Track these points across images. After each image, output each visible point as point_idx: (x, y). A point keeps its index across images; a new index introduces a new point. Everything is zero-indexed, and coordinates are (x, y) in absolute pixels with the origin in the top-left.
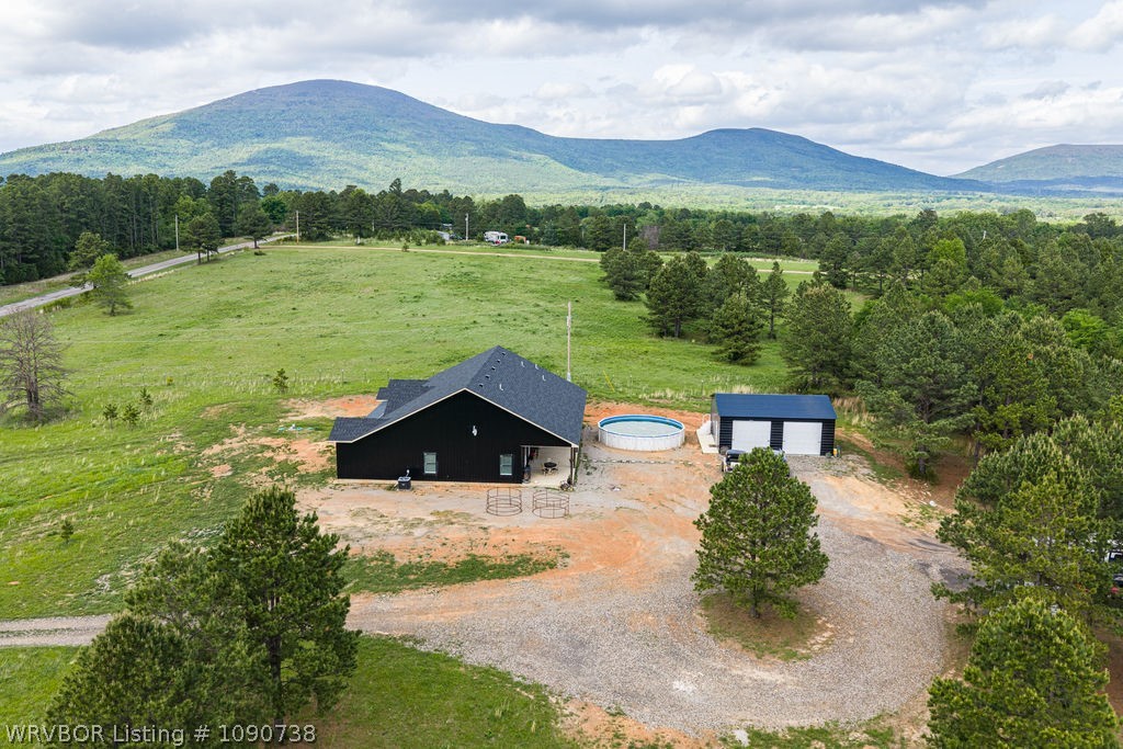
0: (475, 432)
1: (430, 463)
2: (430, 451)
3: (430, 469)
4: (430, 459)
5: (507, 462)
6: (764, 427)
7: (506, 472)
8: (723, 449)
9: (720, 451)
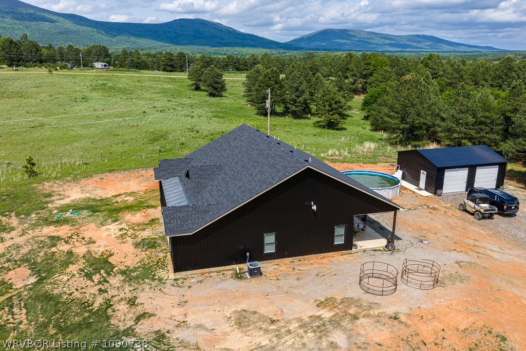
0: (314, 208)
1: (270, 242)
2: (269, 231)
3: (270, 249)
4: (270, 239)
5: (340, 231)
6: (464, 173)
7: (339, 241)
8: (439, 192)
9: (435, 193)
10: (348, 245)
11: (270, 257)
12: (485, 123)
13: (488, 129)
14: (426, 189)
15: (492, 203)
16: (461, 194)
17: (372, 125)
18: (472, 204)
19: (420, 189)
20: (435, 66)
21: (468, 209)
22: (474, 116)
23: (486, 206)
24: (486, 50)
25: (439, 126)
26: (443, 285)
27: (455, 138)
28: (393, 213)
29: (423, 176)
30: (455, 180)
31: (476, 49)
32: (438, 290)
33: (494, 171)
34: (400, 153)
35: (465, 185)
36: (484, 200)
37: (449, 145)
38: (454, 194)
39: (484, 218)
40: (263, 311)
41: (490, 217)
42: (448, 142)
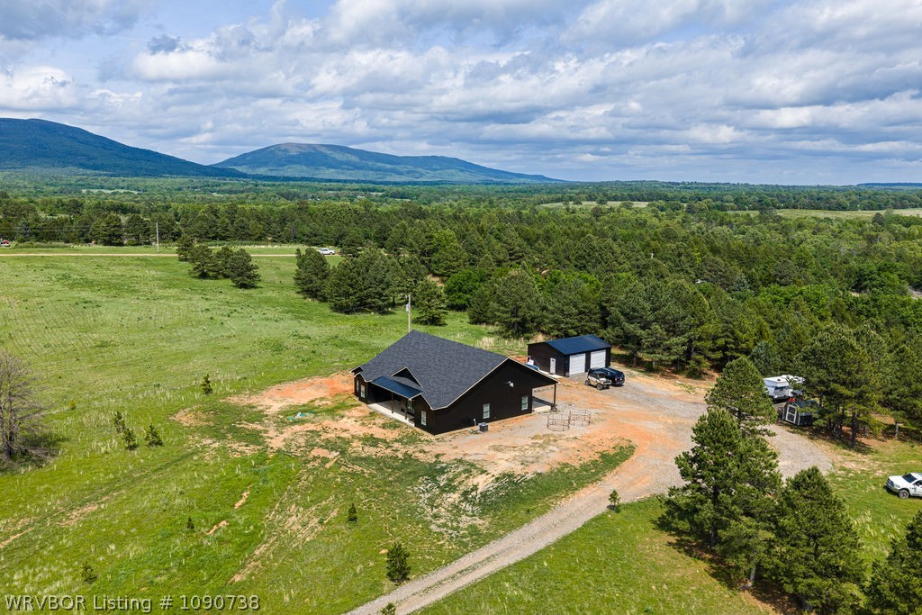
0: (512, 385)
1: (486, 411)
2: (486, 403)
3: (486, 416)
4: (486, 408)
5: (525, 400)
6: (583, 357)
7: (525, 408)
8: (567, 374)
9: (565, 376)
10: (529, 411)
11: (488, 421)
12: (584, 313)
13: (587, 318)
14: (556, 373)
15: (607, 377)
16: (582, 374)
17: (471, 318)
18: (595, 379)
19: (552, 374)
20: (510, 241)
21: (592, 383)
22: (575, 306)
23: (604, 379)
24: (534, 181)
25: (547, 318)
26: (593, 423)
27: (562, 329)
28: (553, 386)
29: (553, 363)
30: (577, 364)
31: (522, 180)
32: (591, 426)
33: (603, 355)
34: (530, 345)
35: (584, 367)
36: (602, 376)
37: (557, 336)
38: (577, 375)
39: (604, 388)
40: (505, 444)
41: (607, 388)
42: (556, 333)
